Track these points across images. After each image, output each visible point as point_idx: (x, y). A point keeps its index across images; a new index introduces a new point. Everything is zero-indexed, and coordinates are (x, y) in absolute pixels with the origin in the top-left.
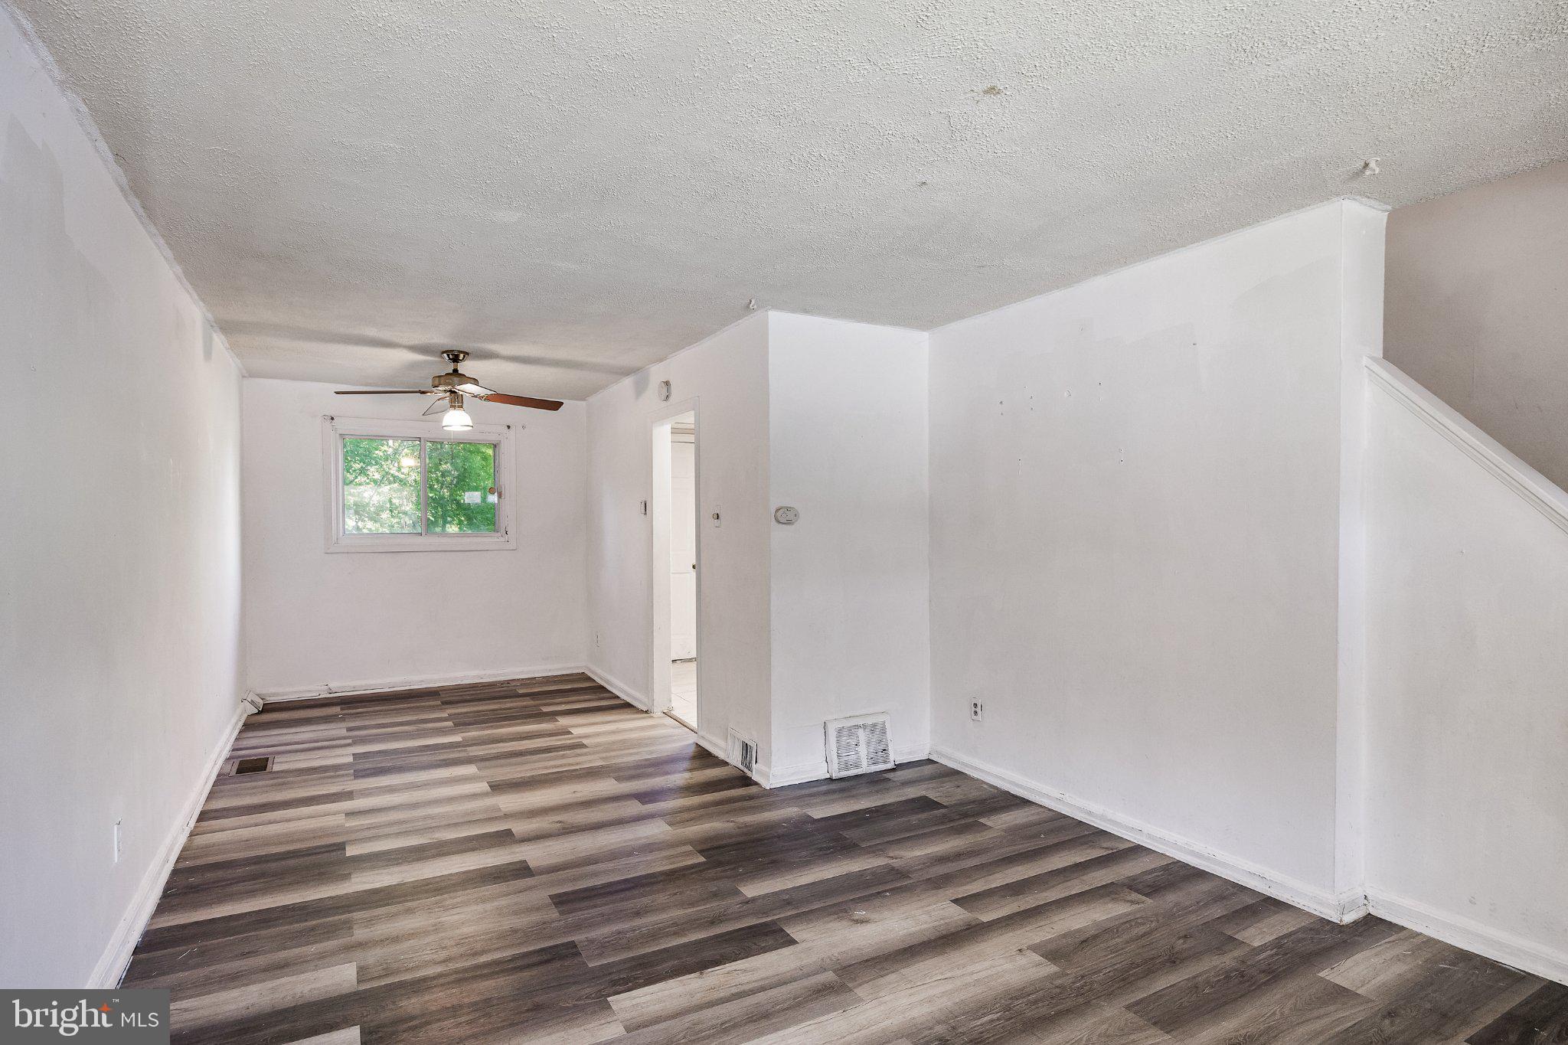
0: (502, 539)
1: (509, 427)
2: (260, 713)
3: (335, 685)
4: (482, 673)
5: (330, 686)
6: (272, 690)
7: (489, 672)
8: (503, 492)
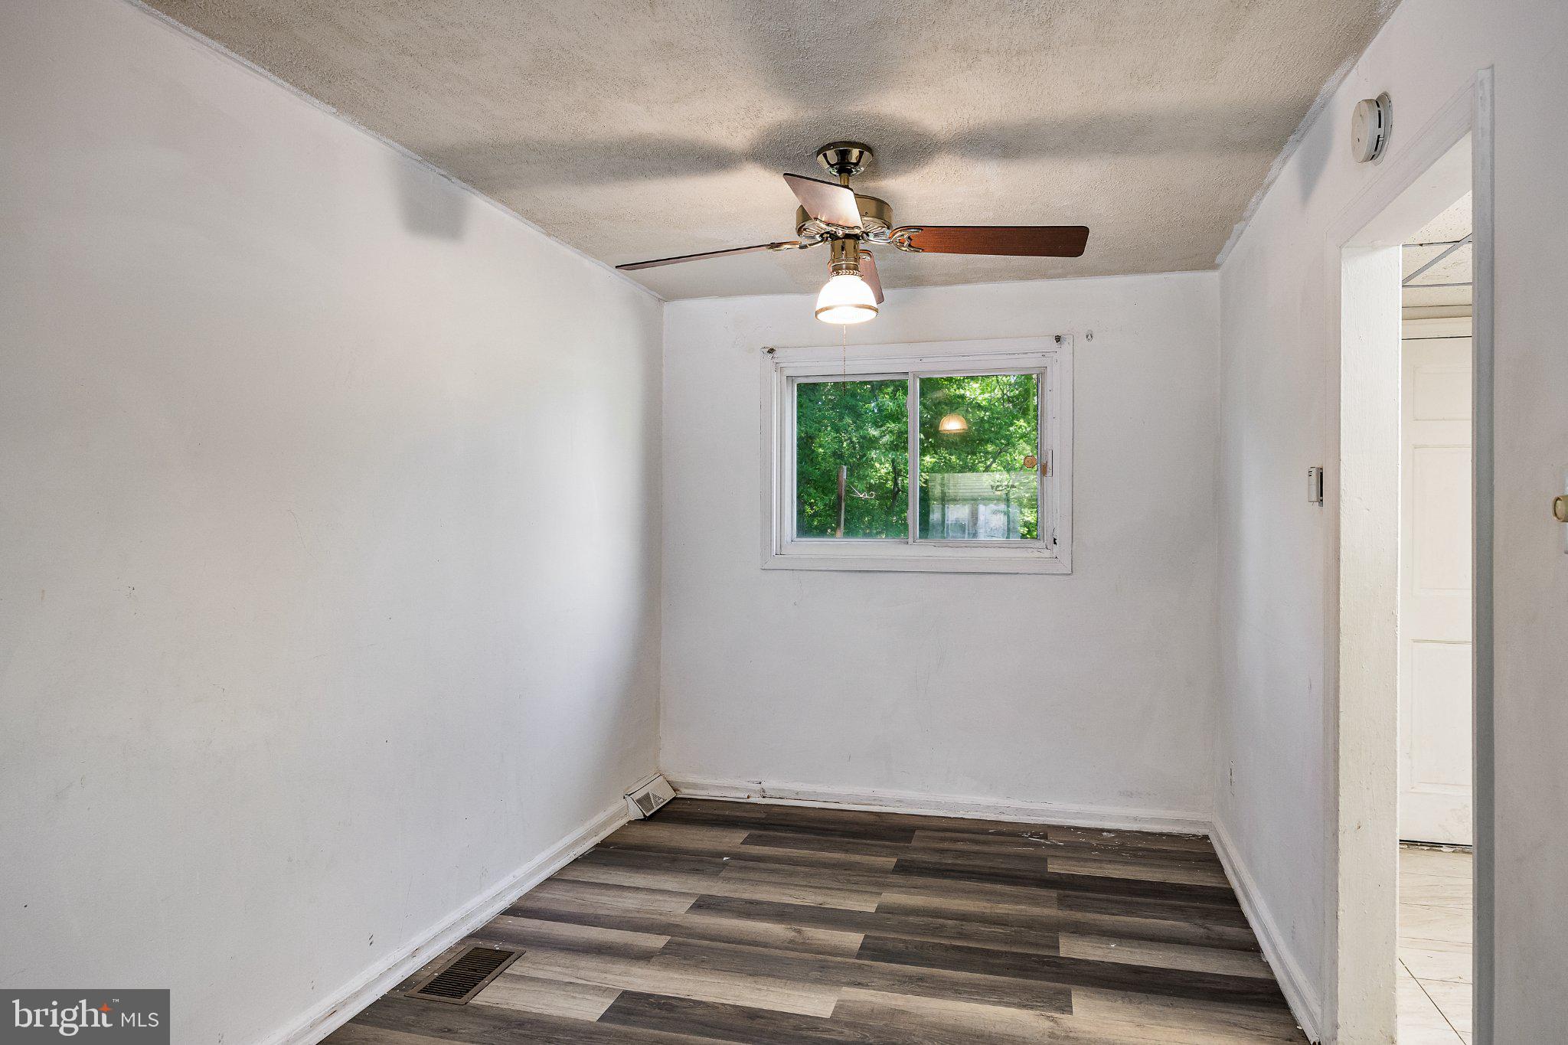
0: (1047, 553)
1: (1058, 339)
2: (646, 820)
3: (772, 784)
4: (1003, 802)
5: (765, 785)
6: (691, 778)
7: (1016, 803)
8: (1050, 465)
